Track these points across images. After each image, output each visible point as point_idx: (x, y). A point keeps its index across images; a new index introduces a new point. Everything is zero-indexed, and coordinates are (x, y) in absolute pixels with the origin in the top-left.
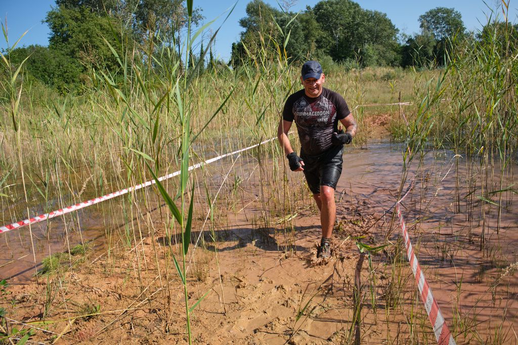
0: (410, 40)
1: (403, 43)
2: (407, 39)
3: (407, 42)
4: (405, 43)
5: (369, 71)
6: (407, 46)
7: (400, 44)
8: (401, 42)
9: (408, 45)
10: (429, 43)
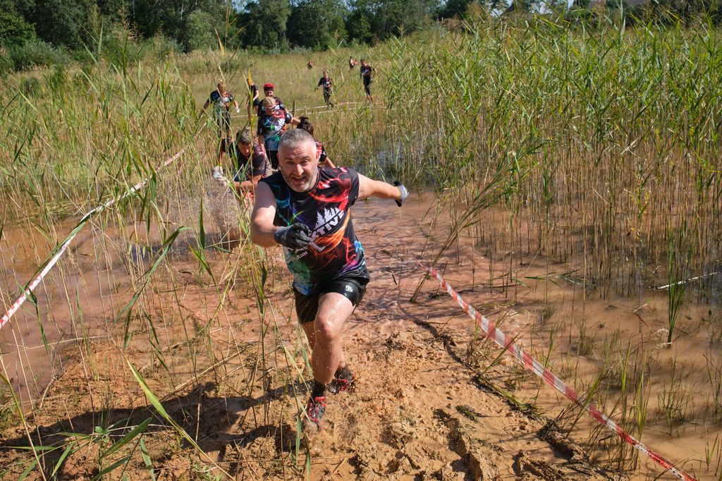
0: (250, 5)
1: (240, 9)
2: (245, 4)
3: (247, 7)
4: (243, 8)
5: (197, 56)
6: (246, 14)
7: (235, 11)
8: (237, 6)
9: (248, 12)
10: (280, 10)
